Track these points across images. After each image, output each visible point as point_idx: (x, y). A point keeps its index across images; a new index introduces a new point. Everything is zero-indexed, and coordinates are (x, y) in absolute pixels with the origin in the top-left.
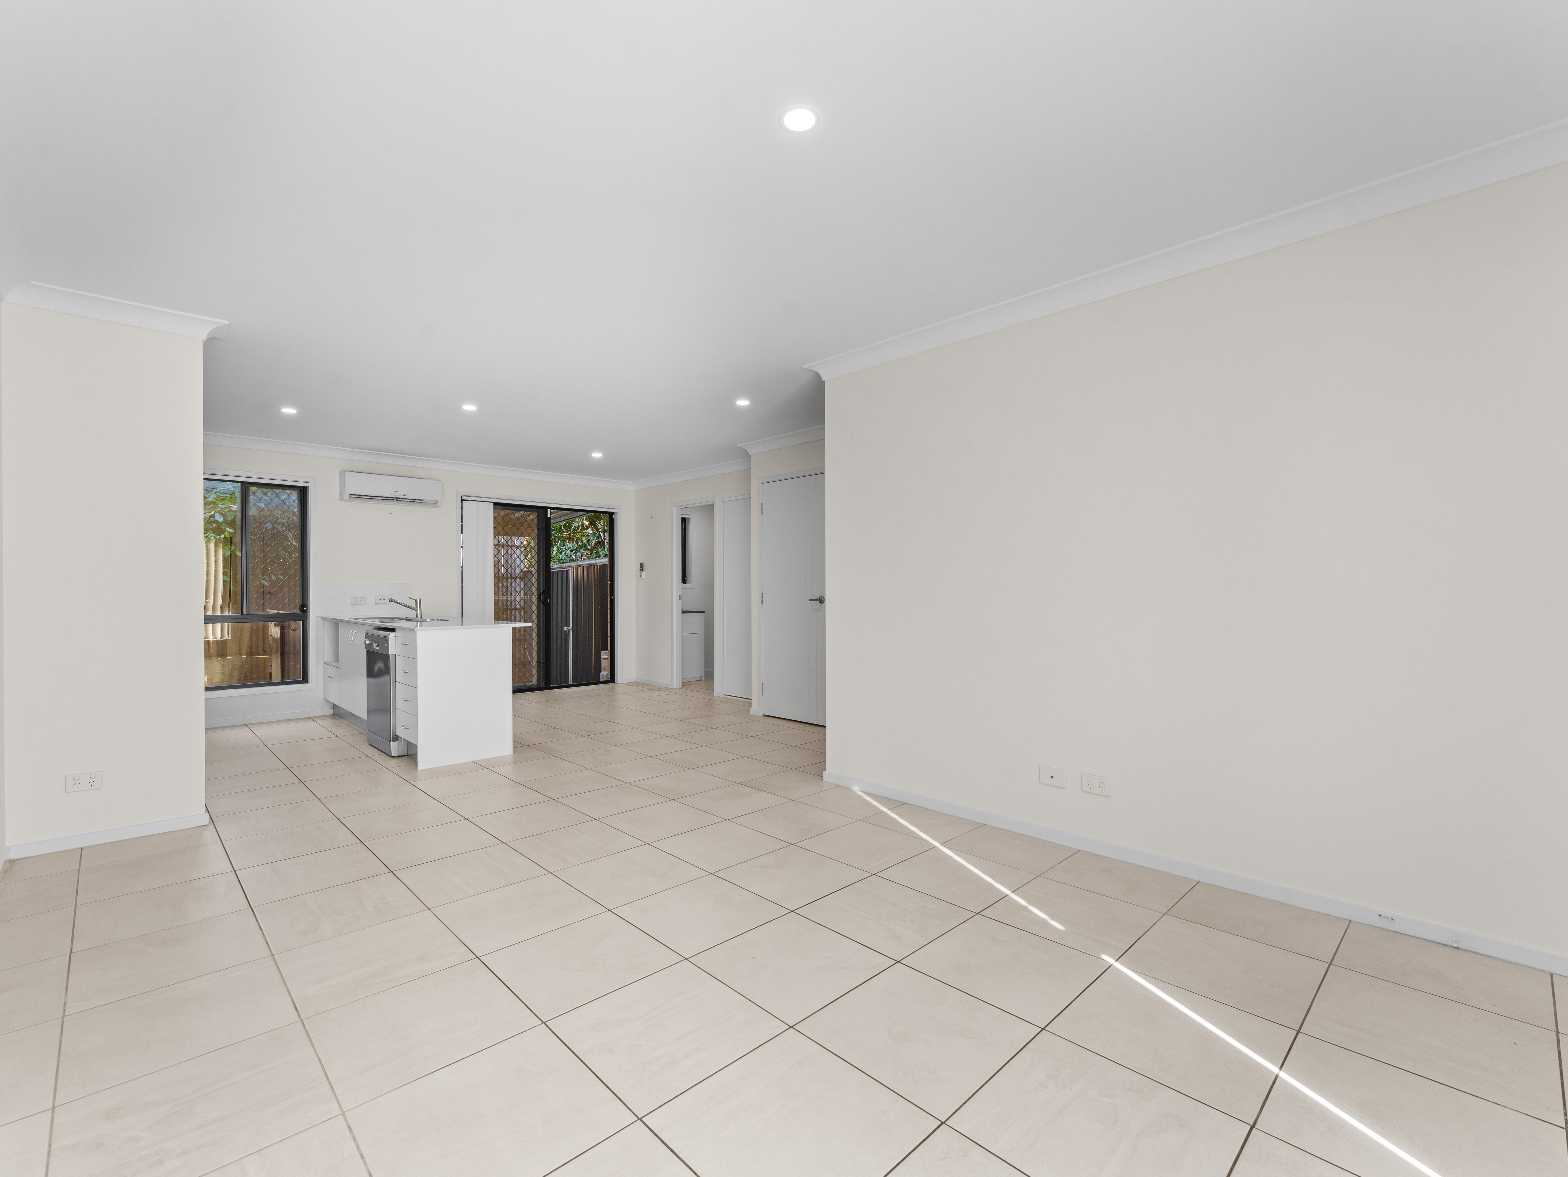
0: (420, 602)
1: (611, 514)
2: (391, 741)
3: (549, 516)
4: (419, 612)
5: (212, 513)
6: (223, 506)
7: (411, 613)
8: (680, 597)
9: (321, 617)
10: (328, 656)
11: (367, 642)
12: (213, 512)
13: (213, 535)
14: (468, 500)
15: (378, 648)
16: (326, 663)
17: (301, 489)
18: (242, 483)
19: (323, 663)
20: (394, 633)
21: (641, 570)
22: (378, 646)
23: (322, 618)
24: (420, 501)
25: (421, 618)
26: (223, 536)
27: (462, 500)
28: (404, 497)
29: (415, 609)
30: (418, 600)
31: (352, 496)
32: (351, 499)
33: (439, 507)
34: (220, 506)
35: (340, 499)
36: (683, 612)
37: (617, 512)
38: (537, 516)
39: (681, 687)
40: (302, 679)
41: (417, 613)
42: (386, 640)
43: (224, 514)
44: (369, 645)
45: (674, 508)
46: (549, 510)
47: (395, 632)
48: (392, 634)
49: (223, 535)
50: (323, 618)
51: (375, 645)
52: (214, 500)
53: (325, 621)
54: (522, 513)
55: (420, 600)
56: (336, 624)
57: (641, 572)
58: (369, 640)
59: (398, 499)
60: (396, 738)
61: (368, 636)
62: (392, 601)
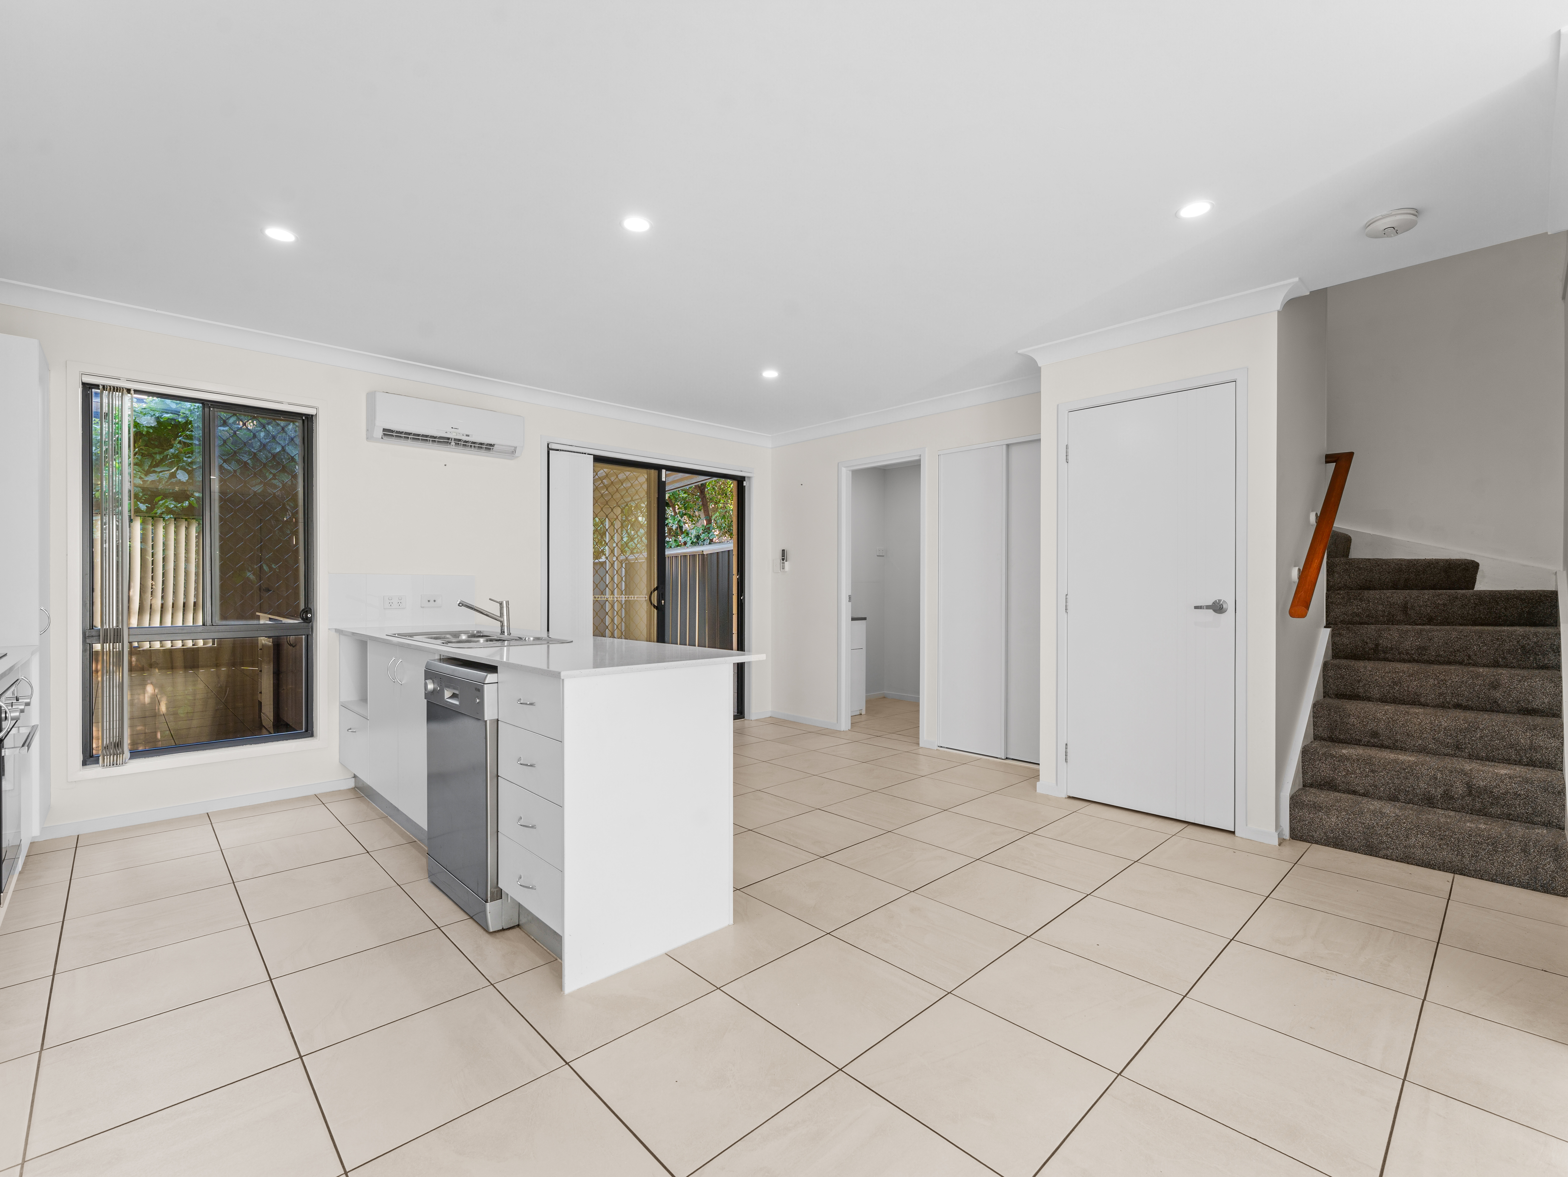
0: (508, 607)
1: (740, 481)
2: (486, 901)
3: (663, 479)
4: (505, 624)
5: (173, 470)
6: (189, 460)
7: (492, 627)
8: (850, 597)
9: (336, 629)
10: (349, 694)
11: (431, 686)
12: (175, 469)
13: (173, 502)
14: (558, 450)
15: (455, 702)
16: (343, 705)
17: (303, 420)
18: (203, 402)
19: (338, 704)
20: (495, 675)
21: (783, 560)
22: (454, 696)
23: (337, 631)
24: (489, 447)
25: (509, 634)
26: (186, 504)
27: (549, 450)
28: (467, 439)
29: (499, 619)
30: (505, 602)
31: (388, 433)
32: (385, 438)
33: (517, 457)
34: (185, 459)
35: (367, 438)
36: (853, 619)
37: (749, 478)
38: (647, 480)
39: (850, 728)
40: (304, 730)
41: (502, 626)
42: (479, 690)
43: (190, 470)
44: (433, 692)
45: (844, 470)
46: (664, 471)
47: (496, 672)
48: (491, 677)
49: (187, 502)
50: (339, 632)
51: (447, 694)
52: (177, 452)
53: (341, 636)
54: (628, 473)
55: (507, 603)
56: (362, 643)
57: (784, 563)
58: (434, 683)
59: (458, 441)
60: (499, 894)
61: (430, 674)
62: (463, 605)
